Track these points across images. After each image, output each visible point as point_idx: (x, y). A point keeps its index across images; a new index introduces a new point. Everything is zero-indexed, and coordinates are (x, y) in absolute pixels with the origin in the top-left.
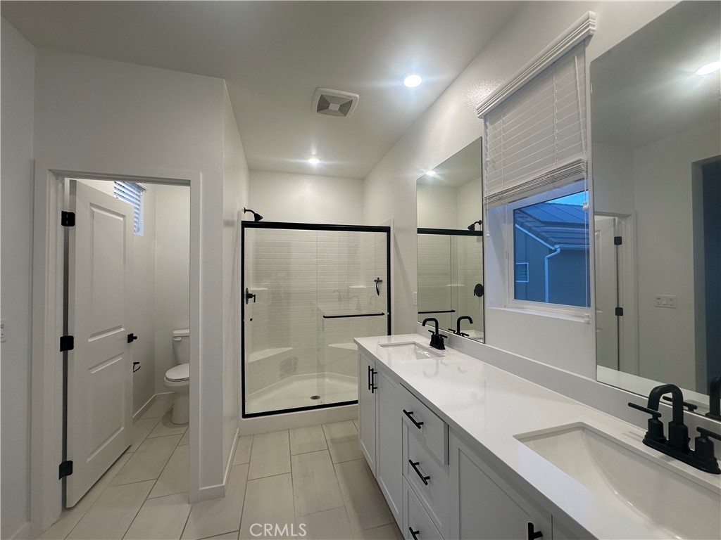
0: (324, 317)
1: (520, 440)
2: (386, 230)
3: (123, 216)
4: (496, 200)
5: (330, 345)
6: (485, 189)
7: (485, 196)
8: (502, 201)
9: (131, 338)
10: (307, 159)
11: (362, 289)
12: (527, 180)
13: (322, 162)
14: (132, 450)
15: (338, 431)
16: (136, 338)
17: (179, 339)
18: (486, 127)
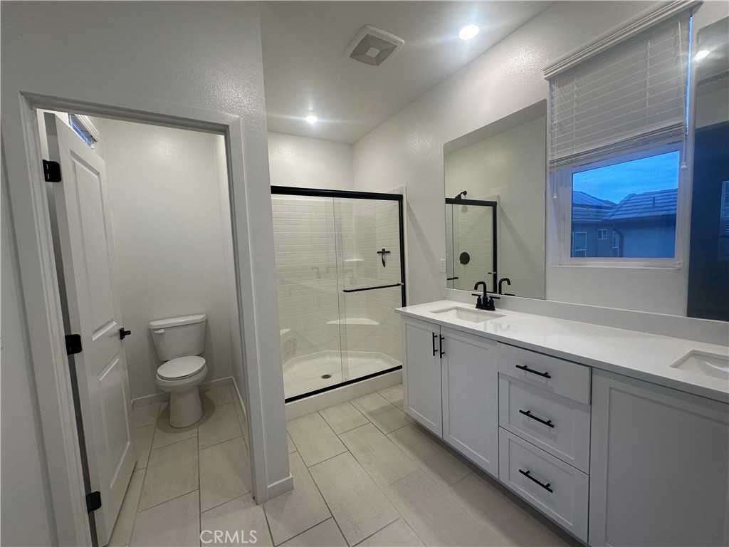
0: (345, 291)
1: (674, 367)
2: (399, 198)
3: (98, 174)
4: (567, 163)
5: (328, 323)
6: (549, 153)
7: (549, 159)
8: (575, 164)
9: (123, 334)
10: (305, 116)
11: (357, 262)
12: (607, 144)
13: (321, 120)
14: (139, 466)
15: (370, 404)
16: (129, 333)
17: (163, 331)
18: (552, 90)
